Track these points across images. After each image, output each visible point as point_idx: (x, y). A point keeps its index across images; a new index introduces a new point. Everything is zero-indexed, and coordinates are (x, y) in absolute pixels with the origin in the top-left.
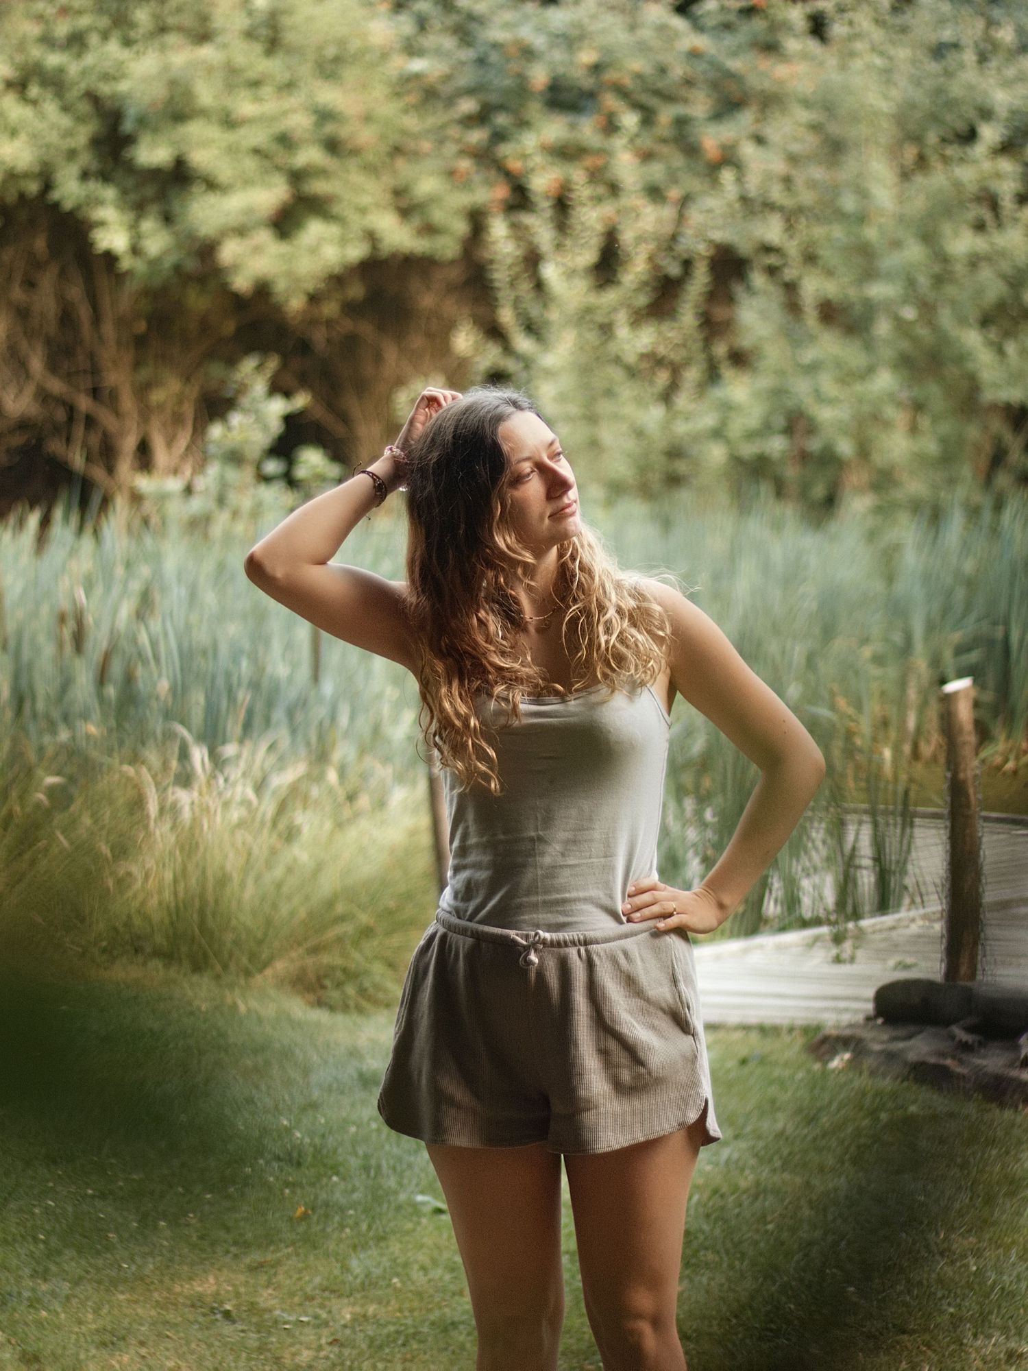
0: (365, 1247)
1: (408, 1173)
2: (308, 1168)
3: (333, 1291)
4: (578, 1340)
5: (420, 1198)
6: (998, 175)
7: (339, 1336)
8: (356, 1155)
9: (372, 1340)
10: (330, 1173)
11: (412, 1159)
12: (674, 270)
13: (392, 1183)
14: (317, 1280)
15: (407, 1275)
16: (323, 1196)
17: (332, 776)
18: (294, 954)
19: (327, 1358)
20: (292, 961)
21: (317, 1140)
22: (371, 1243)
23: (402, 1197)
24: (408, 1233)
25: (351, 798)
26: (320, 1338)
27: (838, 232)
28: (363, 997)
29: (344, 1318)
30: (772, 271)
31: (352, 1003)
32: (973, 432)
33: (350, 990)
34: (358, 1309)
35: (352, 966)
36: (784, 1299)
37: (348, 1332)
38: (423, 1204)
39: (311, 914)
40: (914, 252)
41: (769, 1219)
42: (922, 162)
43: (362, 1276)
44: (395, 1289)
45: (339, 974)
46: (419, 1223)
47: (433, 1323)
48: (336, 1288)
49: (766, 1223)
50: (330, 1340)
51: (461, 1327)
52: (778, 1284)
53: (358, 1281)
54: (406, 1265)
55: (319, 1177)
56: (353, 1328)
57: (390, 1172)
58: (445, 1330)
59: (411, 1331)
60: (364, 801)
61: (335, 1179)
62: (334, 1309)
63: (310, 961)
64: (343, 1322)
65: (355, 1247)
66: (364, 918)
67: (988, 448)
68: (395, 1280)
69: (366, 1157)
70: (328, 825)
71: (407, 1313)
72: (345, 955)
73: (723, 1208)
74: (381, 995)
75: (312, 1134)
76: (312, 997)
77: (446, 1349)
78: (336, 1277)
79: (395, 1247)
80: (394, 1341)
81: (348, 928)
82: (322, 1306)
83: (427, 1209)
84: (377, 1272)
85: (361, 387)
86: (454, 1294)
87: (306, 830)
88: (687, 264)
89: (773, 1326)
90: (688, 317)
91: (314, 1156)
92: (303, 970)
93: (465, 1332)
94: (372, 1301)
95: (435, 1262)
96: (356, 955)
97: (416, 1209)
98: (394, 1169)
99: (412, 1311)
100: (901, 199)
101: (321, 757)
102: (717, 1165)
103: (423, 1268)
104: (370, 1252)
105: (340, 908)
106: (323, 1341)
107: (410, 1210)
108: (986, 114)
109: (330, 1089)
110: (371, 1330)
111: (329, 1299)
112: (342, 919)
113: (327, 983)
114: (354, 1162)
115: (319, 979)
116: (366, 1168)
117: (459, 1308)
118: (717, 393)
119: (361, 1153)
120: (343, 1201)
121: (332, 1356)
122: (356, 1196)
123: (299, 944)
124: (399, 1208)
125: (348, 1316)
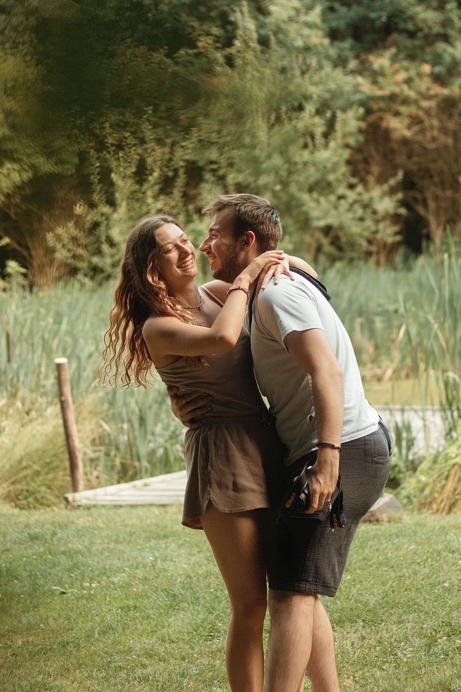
0: (29, 611)
1: (49, 577)
2: (4, 578)
3: (14, 632)
4: (124, 647)
5: (54, 588)
6: (314, 125)
7: (16, 652)
8: (26, 571)
9: (30, 653)
10: (13, 579)
11: (51, 571)
12: (171, 174)
13: (42, 582)
14: (6, 627)
15: (48, 623)
16: (10, 589)
17: (19, 404)
18: (4, 485)
19: (10, 662)
20: (4, 488)
21: (8, 565)
22: (31, 609)
23: (46, 588)
24: (48, 604)
25: (28, 413)
26: (7, 653)
27: (242, 153)
28: (37, 503)
29: (18, 644)
30: (214, 171)
31: (31, 506)
32: (307, 238)
33: (31, 500)
34: (25, 639)
35: (31, 489)
36: (217, 621)
37: (20, 649)
38: (56, 590)
39: (11, 467)
40: (277, 160)
41: (212, 586)
42: (278, 119)
43: (27, 624)
44: (42, 629)
45: (25, 493)
46: (54, 599)
47: (59, 643)
48: (14, 630)
49: (211, 588)
50: (11, 654)
51: (71, 644)
52: (214, 615)
53: (26, 626)
54: (47, 619)
55: (8, 581)
56: (22, 648)
57: (41, 577)
58: (64, 646)
59: (48, 648)
60: (33, 414)
61: (16, 581)
62: (14, 640)
63: (12, 488)
64: (18, 646)
65: (24, 612)
66: (36, 467)
67: (314, 245)
68: (42, 625)
69: (31, 571)
70: (17, 426)
71: (47, 640)
72: (28, 484)
73: (190, 583)
74: (45, 502)
75: (6, 562)
76: (13, 504)
77: (64, 654)
78: (15, 625)
79: (42, 610)
80: (41, 653)
81: (29, 472)
82: (9, 639)
83: (58, 593)
84: (33, 622)
85: (33, 234)
86: (69, 630)
87: (7, 429)
88: (176, 170)
89: (212, 634)
90: (177, 193)
91: (6, 571)
92: (9, 492)
93: (73, 646)
94: (31, 635)
95: (60, 616)
96: (32, 484)
97: (53, 592)
98: (43, 575)
99: (49, 638)
100: (270, 137)
101: (14, 395)
102: (190, 564)
103: (55, 619)
104: (31, 614)
105: (24, 463)
106: (8, 655)
107: (49, 593)
108: (307, 98)
109: (15, 542)
110: (31, 648)
111: (12, 636)
112: (25, 468)
113: (20, 497)
114: (25, 574)
115: (17, 496)
116: (30, 576)
117: (70, 636)
118: (191, 226)
119: (28, 569)
120: (19, 591)
121: (12, 661)
122: (25, 589)
123: (7, 481)
124: (45, 593)
125: (20, 643)
